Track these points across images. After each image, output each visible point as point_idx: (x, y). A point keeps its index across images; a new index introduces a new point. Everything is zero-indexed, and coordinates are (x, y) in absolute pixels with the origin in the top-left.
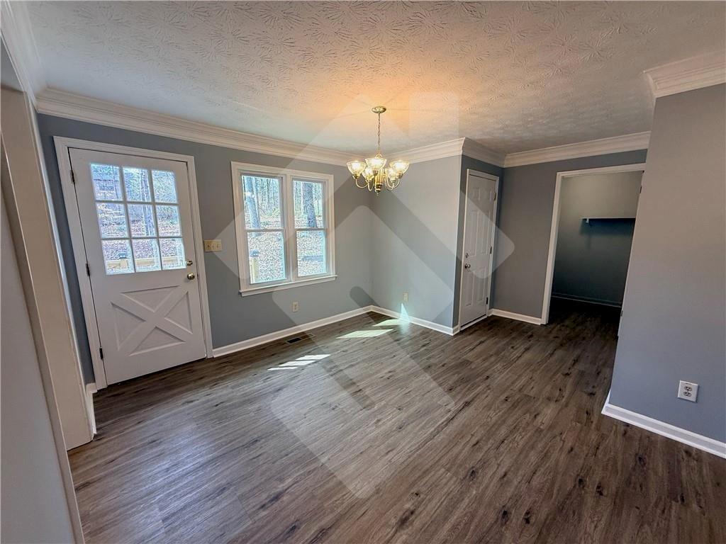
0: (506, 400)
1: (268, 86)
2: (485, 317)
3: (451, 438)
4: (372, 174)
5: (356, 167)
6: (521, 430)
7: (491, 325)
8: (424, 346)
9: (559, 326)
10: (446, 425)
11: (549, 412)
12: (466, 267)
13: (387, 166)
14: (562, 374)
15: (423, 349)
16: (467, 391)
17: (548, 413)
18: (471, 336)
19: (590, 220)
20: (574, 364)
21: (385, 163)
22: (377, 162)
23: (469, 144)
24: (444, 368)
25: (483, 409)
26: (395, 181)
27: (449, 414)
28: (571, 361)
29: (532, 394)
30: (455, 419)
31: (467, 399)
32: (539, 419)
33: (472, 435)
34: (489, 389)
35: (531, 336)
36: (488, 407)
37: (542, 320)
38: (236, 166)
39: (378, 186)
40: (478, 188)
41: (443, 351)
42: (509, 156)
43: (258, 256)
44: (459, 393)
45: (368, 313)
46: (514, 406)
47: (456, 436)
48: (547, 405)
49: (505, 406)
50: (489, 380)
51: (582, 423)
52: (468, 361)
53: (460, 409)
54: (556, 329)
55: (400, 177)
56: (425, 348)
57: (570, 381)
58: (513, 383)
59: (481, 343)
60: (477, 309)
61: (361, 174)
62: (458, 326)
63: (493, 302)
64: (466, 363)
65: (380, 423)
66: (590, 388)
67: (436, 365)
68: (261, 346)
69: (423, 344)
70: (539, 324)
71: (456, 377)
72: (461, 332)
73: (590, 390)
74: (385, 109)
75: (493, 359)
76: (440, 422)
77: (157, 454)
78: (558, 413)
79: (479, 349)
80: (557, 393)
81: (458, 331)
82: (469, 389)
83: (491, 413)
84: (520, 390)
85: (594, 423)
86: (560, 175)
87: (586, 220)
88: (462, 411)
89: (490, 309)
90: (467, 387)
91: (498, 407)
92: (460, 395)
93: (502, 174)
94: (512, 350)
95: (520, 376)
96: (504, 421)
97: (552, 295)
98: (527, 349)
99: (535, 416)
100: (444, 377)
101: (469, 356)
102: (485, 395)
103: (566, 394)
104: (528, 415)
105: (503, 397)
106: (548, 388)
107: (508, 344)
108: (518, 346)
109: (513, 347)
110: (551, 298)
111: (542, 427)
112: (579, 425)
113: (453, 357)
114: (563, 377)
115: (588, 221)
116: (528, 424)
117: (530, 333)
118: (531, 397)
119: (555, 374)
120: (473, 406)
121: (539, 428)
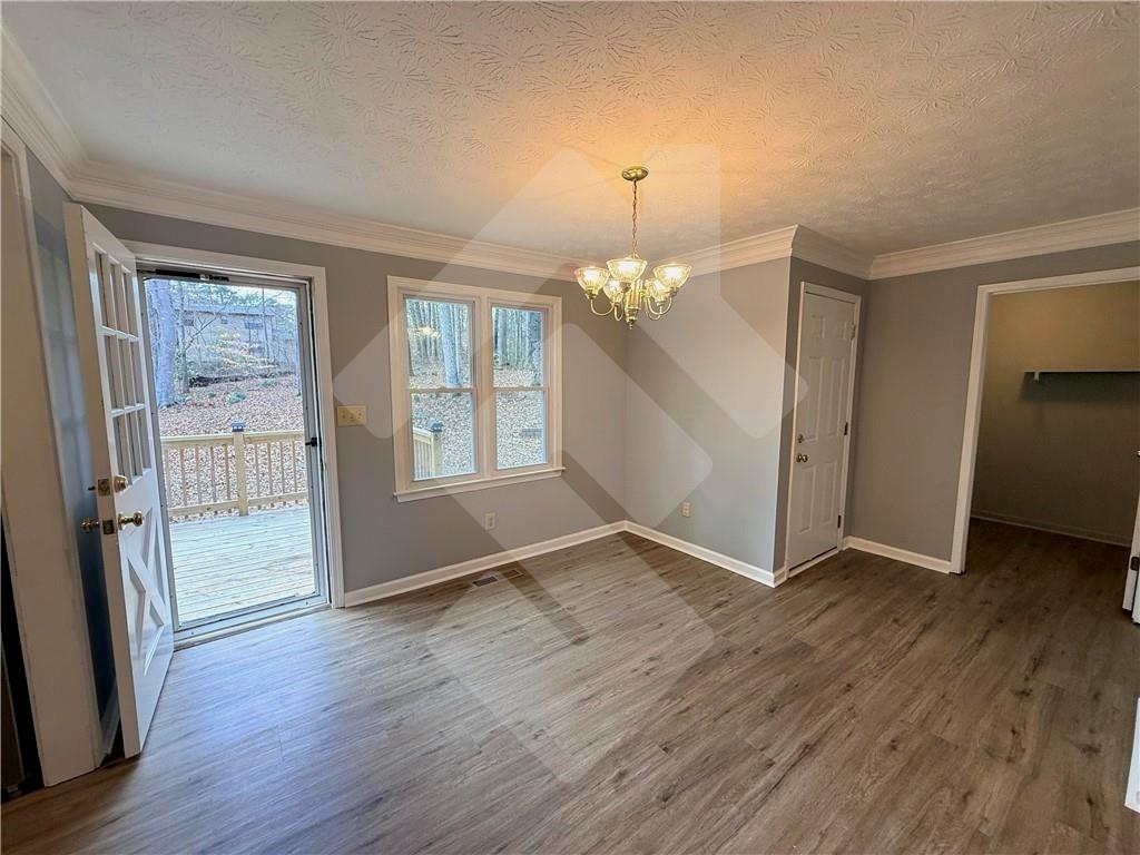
0: (894, 748)
1: (431, 135)
2: (836, 552)
3: (775, 840)
4: (620, 290)
5: (591, 278)
6: (935, 832)
7: (846, 570)
8: (719, 606)
9: (987, 577)
10: (764, 800)
11: (996, 788)
12: (799, 460)
13: (648, 275)
14: (1011, 691)
15: (715, 613)
16: (806, 717)
17: (995, 790)
18: (809, 591)
19: (1042, 374)
20: (1035, 669)
21: (644, 267)
22: (629, 267)
23: (804, 237)
24: (758, 658)
25: (844, 766)
26: (664, 303)
27: (772, 771)
28: (1026, 659)
29: (950, 735)
30: (783, 788)
31: (806, 737)
32: (974, 805)
33: (823, 836)
34: (855, 716)
35: (932, 598)
36: (855, 761)
37: (954, 564)
38: (394, 282)
39: (632, 312)
40: (822, 317)
41: (755, 619)
42: (879, 259)
43: (440, 431)
44: (789, 720)
45: (619, 534)
46: (912, 765)
47: (786, 833)
48: (987, 769)
49: (894, 764)
50: (851, 694)
51: (1081, 830)
52: (806, 645)
53: (793, 760)
54: (982, 585)
55: (674, 293)
56: (721, 610)
57: (1034, 711)
58: (904, 705)
59: (831, 606)
60: (822, 536)
61: (602, 290)
62: (785, 569)
63: (850, 524)
64: (801, 650)
65: (625, 781)
66: (1085, 732)
67: (741, 650)
68: (427, 589)
69: (716, 602)
70: (947, 572)
71: (781, 682)
72: (790, 581)
73: (1084, 737)
74: (645, 173)
75: (856, 644)
76: (751, 792)
77: (194, 813)
78: (1019, 794)
79: (826, 620)
80: (1008, 739)
81: (785, 578)
82: (810, 713)
83: (862, 777)
84: (922, 724)
85: (1114, 831)
86: (985, 291)
87: (1033, 374)
88: (798, 768)
89: (844, 537)
90: (807, 708)
91: (877, 764)
92: (793, 727)
93: (867, 291)
94: (895, 626)
95: (918, 689)
96: (893, 805)
97: (972, 512)
98: (927, 627)
99: (965, 797)
100: (758, 679)
101: (808, 634)
102: (847, 731)
103: (1030, 741)
104: (946, 792)
105: (885, 740)
106: (985, 724)
107: (886, 612)
108: (907, 617)
109: (896, 621)
110: (971, 519)
111: (984, 831)
112: (1074, 833)
113: (775, 633)
114: (1017, 700)
115: (1037, 377)
116: (949, 818)
117: (928, 592)
118: (948, 744)
119: (996, 689)
120: (820, 758)
121: (978, 831)
